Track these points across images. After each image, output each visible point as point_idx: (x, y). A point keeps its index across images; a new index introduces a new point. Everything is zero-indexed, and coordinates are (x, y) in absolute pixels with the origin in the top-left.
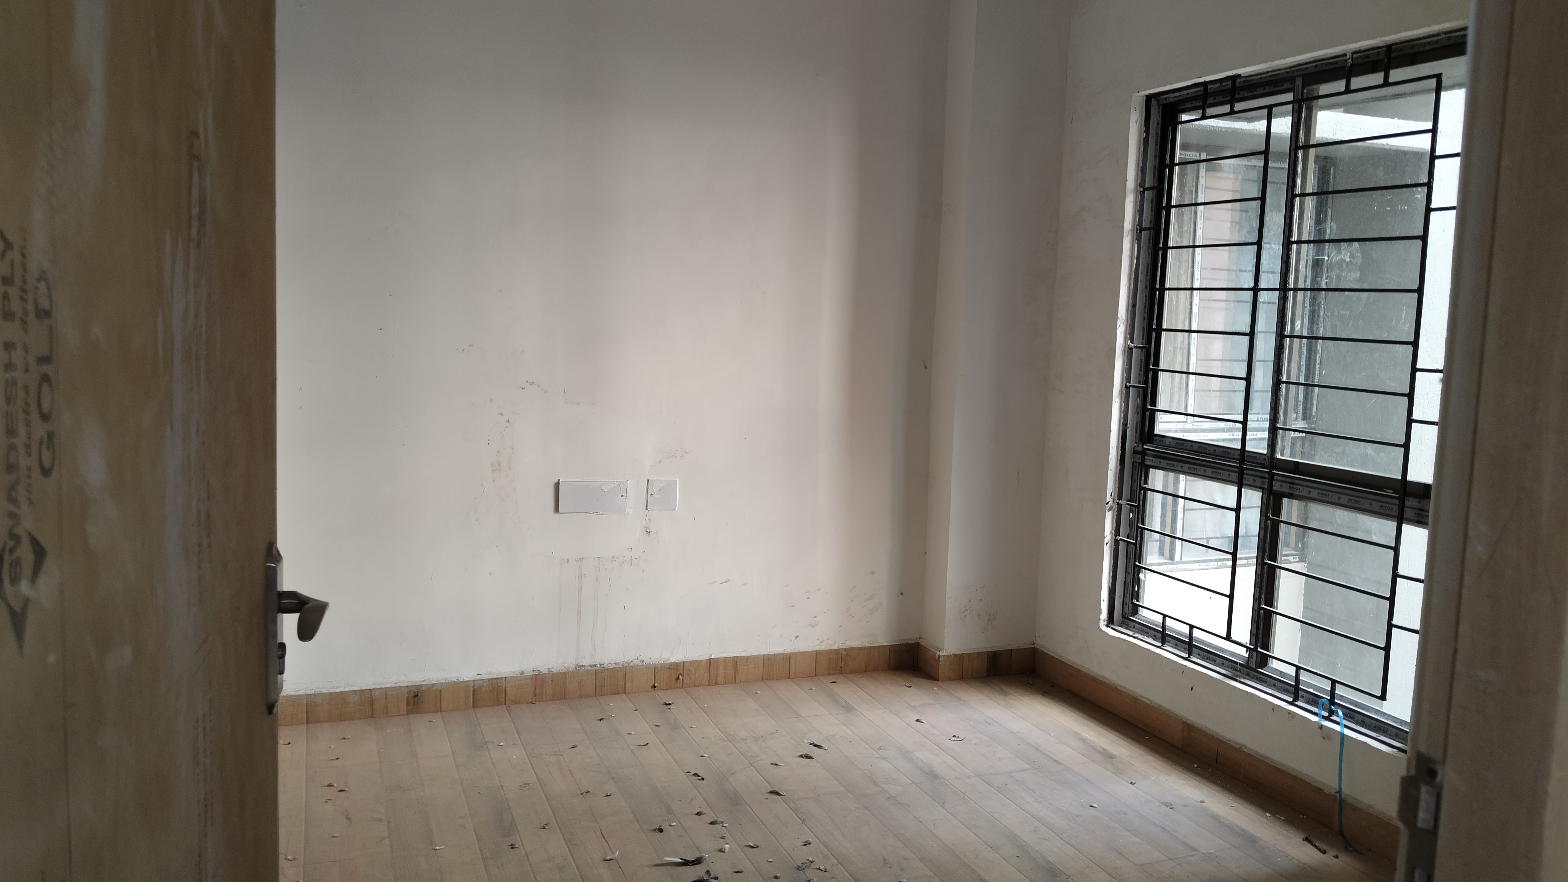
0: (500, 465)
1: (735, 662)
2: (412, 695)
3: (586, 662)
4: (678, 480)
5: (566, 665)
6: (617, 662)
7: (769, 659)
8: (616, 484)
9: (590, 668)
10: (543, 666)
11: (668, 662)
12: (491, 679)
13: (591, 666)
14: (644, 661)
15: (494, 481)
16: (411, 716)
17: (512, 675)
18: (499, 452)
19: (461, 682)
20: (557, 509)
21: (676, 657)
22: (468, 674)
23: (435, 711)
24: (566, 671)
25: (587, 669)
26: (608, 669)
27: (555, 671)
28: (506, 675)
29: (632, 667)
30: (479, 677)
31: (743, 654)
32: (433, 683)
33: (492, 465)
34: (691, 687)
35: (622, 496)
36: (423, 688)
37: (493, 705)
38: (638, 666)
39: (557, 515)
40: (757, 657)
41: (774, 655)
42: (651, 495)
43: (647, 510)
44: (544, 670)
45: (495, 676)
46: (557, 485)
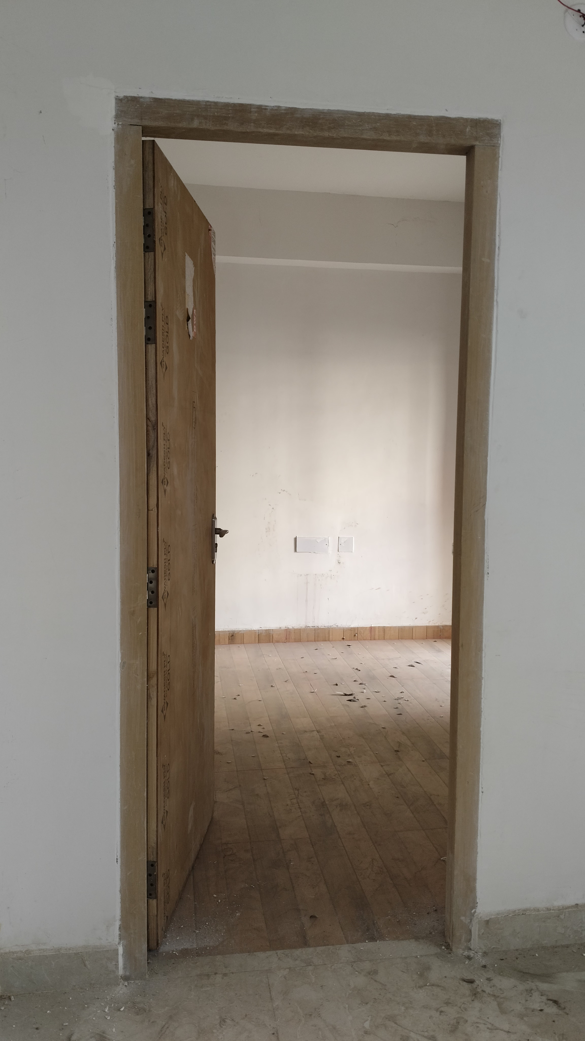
0: (269, 529)
1: (384, 629)
2: (231, 635)
3: (310, 625)
4: (353, 537)
5: (301, 626)
6: (325, 625)
7: (401, 629)
8: (323, 539)
9: (312, 628)
10: (290, 625)
11: (350, 627)
12: (266, 630)
13: (312, 627)
14: (338, 626)
15: (267, 536)
16: (231, 645)
17: (275, 629)
18: (269, 523)
19: (252, 630)
20: (296, 551)
21: (354, 625)
22: (256, 626)
23: (241, 644)
24: (301, 628)
25: (310, 628)
26: (321, 628)
27: (295, 628)
28: (273, 629)
29: (332, 628)
30: (261, 629)
31: (388, 625)
32: (240, 630)
33: (266, 529)
34: (361, 640)
35: (326, 545)
36: (235, 632)
37: (267, 642)
38: (335, 628)
39: (296, 553)
40: (395, 627)
41: (404, 626)
42: (340, 544)
43: (338, 551)
44: (290, 627)
45: (268, 629)
46: (296, 539)
